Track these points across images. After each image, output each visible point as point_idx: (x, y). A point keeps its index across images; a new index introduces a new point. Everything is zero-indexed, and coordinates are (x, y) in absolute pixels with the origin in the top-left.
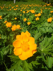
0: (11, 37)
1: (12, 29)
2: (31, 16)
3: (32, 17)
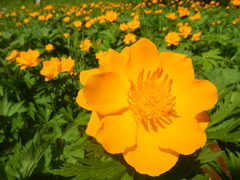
0: (41, 109)
1: (44, 72)
2: (107, 32)
3: (109, 34)
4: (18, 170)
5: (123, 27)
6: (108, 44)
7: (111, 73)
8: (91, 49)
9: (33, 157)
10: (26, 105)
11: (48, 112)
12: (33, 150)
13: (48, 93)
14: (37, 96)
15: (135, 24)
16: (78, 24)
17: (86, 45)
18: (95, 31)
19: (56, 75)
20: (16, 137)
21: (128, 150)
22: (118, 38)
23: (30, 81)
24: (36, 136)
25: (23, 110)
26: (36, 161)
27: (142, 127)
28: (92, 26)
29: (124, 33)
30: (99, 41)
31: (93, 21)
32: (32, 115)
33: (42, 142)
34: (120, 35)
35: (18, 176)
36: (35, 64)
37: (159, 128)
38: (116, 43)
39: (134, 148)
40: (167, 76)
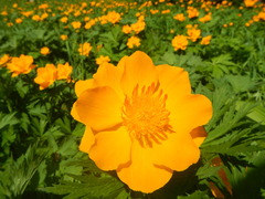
0: (35, 120)
1: (38, 80)
2: (109, 35)
3: (111, 37)
4: (9, 188)
5: (126, 30)
6: (110, 49)
7: (105, 88)
8: (91, 53)
9: (25, 174)
10: (18, 116)
11: (43, 123)
12: (25, 166)
13: (43, 103)
14: (31, 106)
15: (139, 26)
16: (76, 25)
17: (85, 49)
18: (95, 33)
19: (51, 83)
20: (7, 151)
21: (121, 167)
22: (121, 42)
23: (23, 89)
24: (29, 150)
25: (15, 122)
26: (29, 177)
27: (137, 142)
28: (93, 28)
29: (128, 36)
30: (100, 44)
31: (93, 22)
32: (25, 127)
33: (35, 156)
34: (123, 38)
35: (9, 194)
36: (29, 71)
37: (154, 143)
38: (119, 47)
39: (129, 164)
40: (162, 92)
